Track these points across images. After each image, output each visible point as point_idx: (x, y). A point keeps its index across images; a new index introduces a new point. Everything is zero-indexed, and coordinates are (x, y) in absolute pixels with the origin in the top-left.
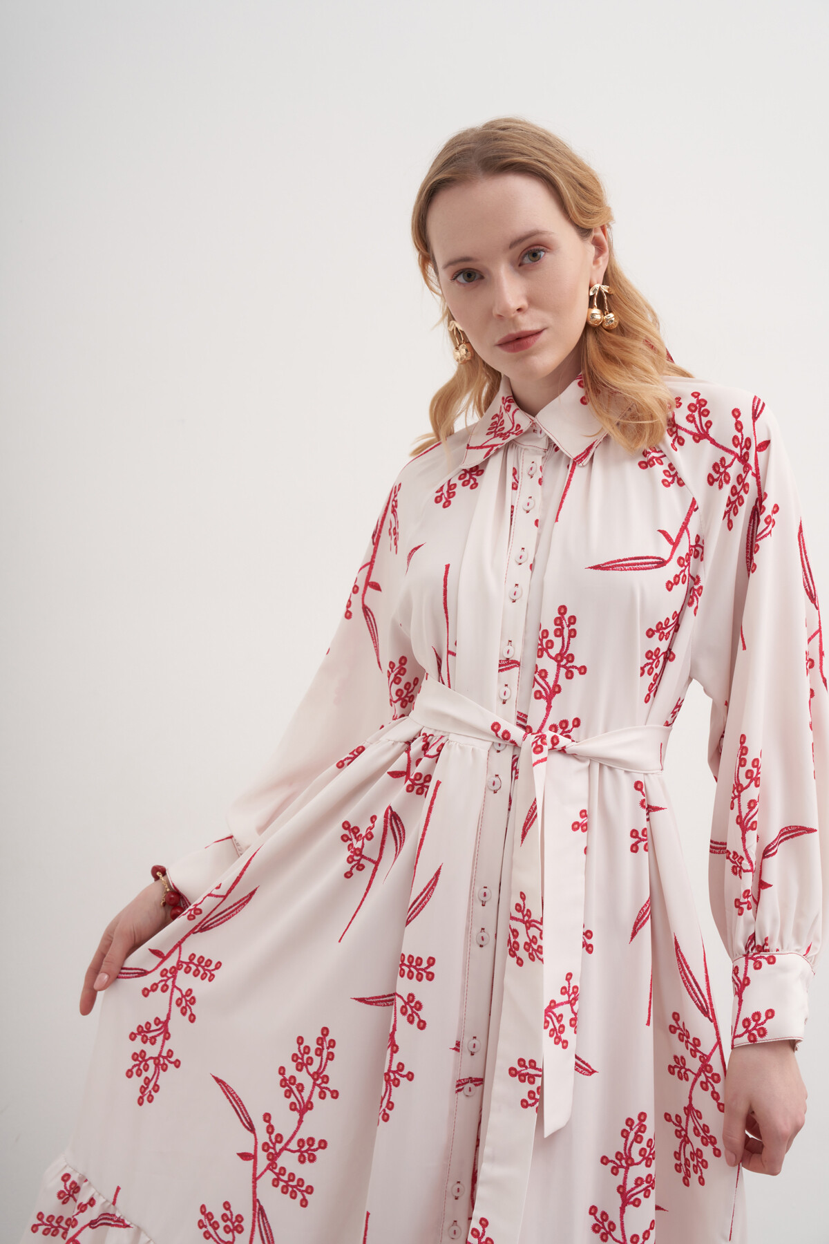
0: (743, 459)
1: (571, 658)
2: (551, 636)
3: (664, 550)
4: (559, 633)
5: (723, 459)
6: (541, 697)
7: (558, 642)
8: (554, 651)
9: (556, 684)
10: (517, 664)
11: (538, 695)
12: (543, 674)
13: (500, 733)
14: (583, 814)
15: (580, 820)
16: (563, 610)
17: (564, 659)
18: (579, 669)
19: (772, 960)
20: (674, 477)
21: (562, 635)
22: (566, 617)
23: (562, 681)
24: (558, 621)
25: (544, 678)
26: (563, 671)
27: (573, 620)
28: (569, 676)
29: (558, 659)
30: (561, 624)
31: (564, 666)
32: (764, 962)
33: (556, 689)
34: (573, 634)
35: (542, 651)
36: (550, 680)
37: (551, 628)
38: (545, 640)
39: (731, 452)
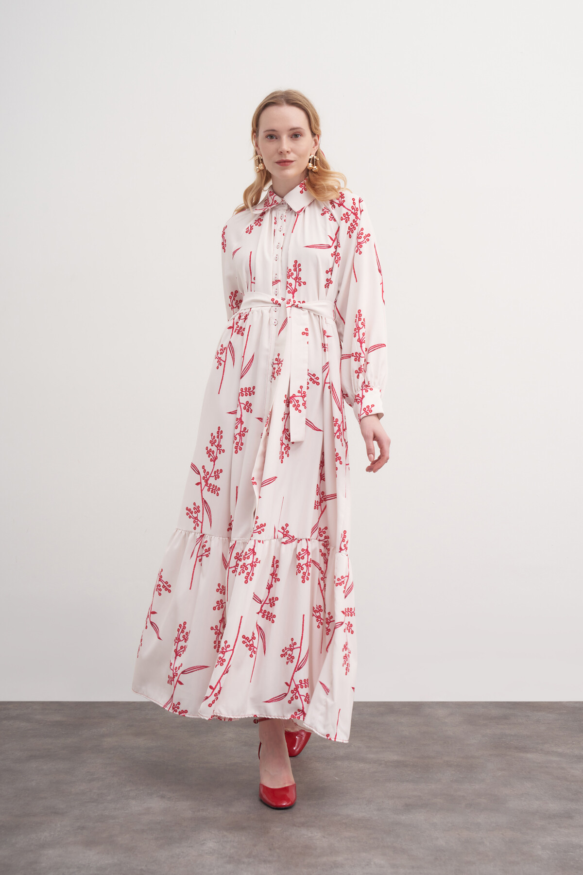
0: (356, 214)
1: (300, 279)
2: (292, 271)
3: (330, 243)
4: (295, 270)
5: (347, 213)
6: (290, 293)
7: (295, 273)
8: (294, 276)
9: (295, 289)
10: (279, 281)
11: (289, 292)
12: (291, 284)
13: (274, 302)
14: (307, 329)
15: (305, 332)
16: (296, 262)
17: (297, 279)
18: (303, 283)
19: (371, 389)
20: (332, 218)
21: (296, 271)
22: (297, 264)
23: (297, 287)
24: (295, 266)
25: (291, 286)
26: (297, 283)
27: (300, 265)
28: (300, 285)
29: (296, 279)
30: (296, 267)
31: (298, 282)
32: (369, 390)
33: (295, 290)
34: (300, 270)
35: (288, 277)
36: (293, 287)
37: (292, 268)
38: (290, 273)
39: (351, 211)
